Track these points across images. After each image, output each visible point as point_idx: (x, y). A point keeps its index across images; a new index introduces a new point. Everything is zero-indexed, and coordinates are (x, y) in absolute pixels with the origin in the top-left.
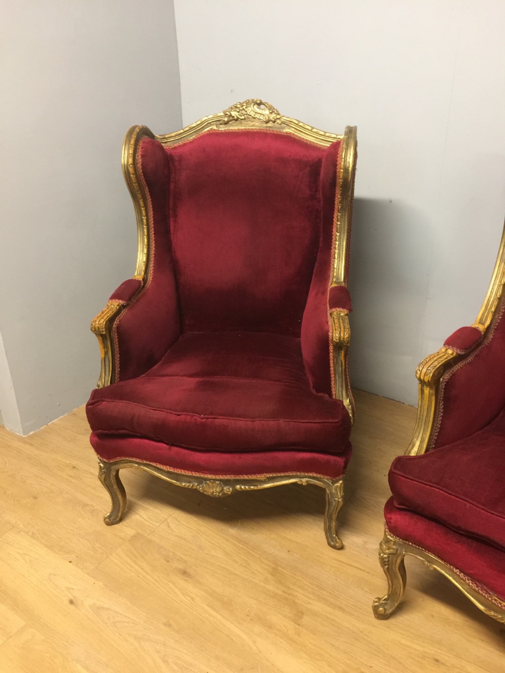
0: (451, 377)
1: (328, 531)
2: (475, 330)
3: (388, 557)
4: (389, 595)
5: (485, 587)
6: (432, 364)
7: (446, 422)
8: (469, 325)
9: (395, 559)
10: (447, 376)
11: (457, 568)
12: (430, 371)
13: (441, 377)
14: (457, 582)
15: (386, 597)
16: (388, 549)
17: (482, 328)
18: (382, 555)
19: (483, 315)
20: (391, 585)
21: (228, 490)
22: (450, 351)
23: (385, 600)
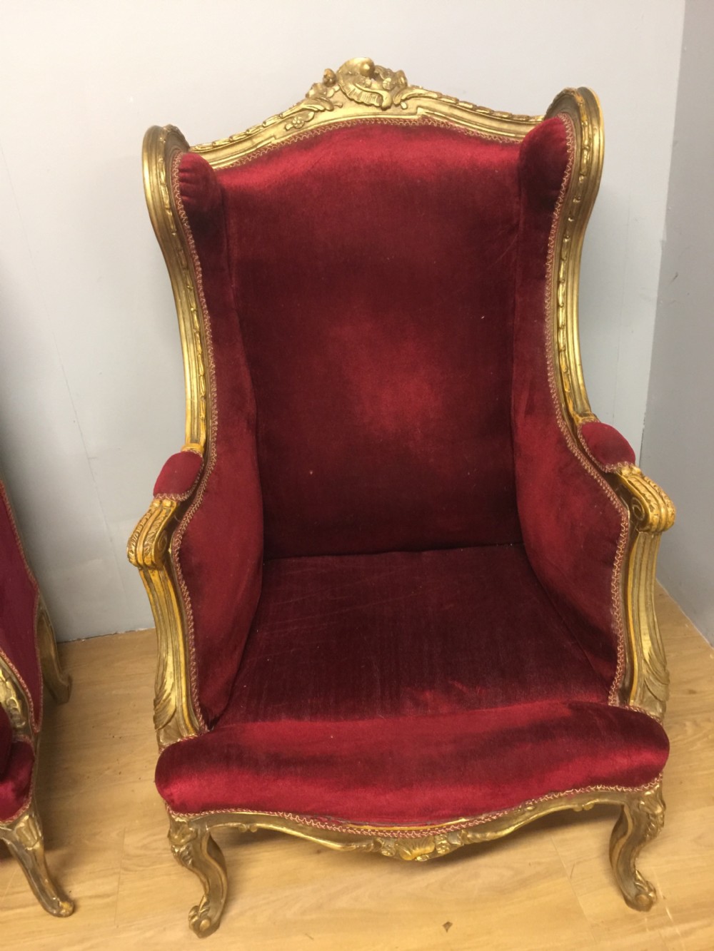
0: (182, 540)
2: (189, 456)
3: (187, 848)
4: (208, 896)
5: (332, 818)
6: (147, 534)
7: (199, 607)
8: (178, 451)
9: (199, 845)
10: (176, 542)
11: (288, 812)
12: (148, 547)
13: (168, 547)
14: (293, 830)
15: (205, 900)
16: (183, 837)
17: (197, 448)
18: (176, 850)
19: (192, 427)
20: (205, 880)
22: (167, 503)
23: (205, 904)
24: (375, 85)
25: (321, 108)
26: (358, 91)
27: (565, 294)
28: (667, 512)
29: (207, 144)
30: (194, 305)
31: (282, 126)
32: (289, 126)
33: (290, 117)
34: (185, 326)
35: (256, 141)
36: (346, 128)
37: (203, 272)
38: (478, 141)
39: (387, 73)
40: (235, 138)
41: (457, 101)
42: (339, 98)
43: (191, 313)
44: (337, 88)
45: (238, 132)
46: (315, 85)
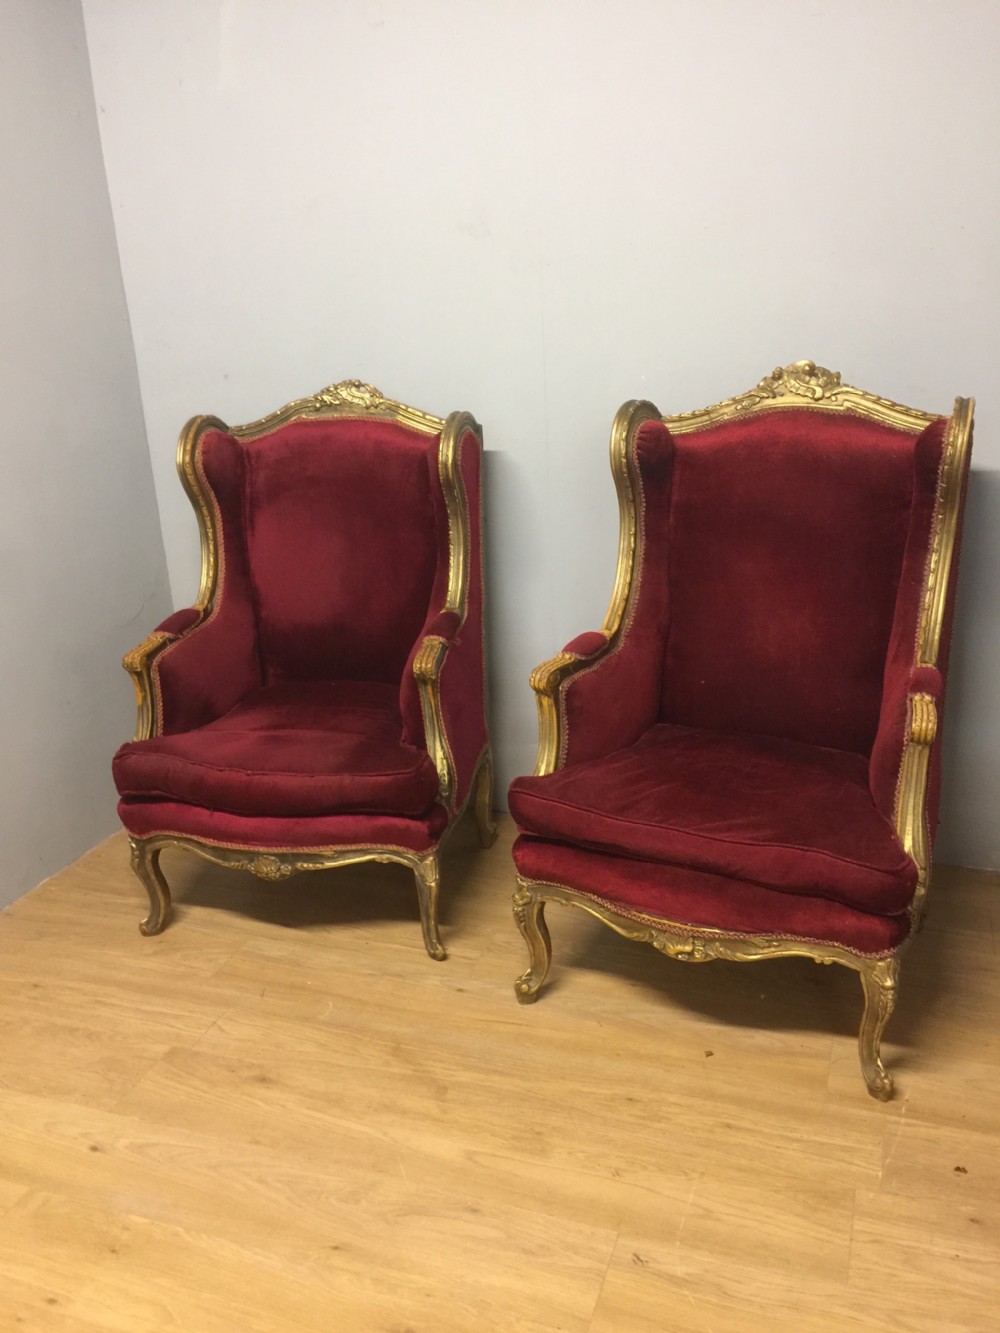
0: (571, 686)
1: (427, 934)
2: (601, 636)
3: (523, 910)
5: (623, 905)
6: (546, 669)
7: (574, 742)
8: (595, 631)
10: (566, 684)
11: (593, 894)
13: (559, 684)
14: (597, 912)
16: (522, 899)
17: (608, 634)
18: (515, 910)
19: (610, 619)
21: (286, 869)
22: (568, 655)
24: (813, 381)
25: (765, 395)
26: (797, 385)
27: (937, 562)
28: (927, 725)
29: (675, 415)
30: (633, 529)
31: (733, 407)
32: (739, 407)
33: (741, 401)
34: (623, 545)
35: (712, 416)
36: (783, 412)
37: (646, 507)
38: (891, 431)
39: (825, 372)
40: (697, 413)
41: (879, 398)
42: (781, 389)
43: (630, 535)
44: (781, 382)
45: (700, 407)
46: (765, 379)
